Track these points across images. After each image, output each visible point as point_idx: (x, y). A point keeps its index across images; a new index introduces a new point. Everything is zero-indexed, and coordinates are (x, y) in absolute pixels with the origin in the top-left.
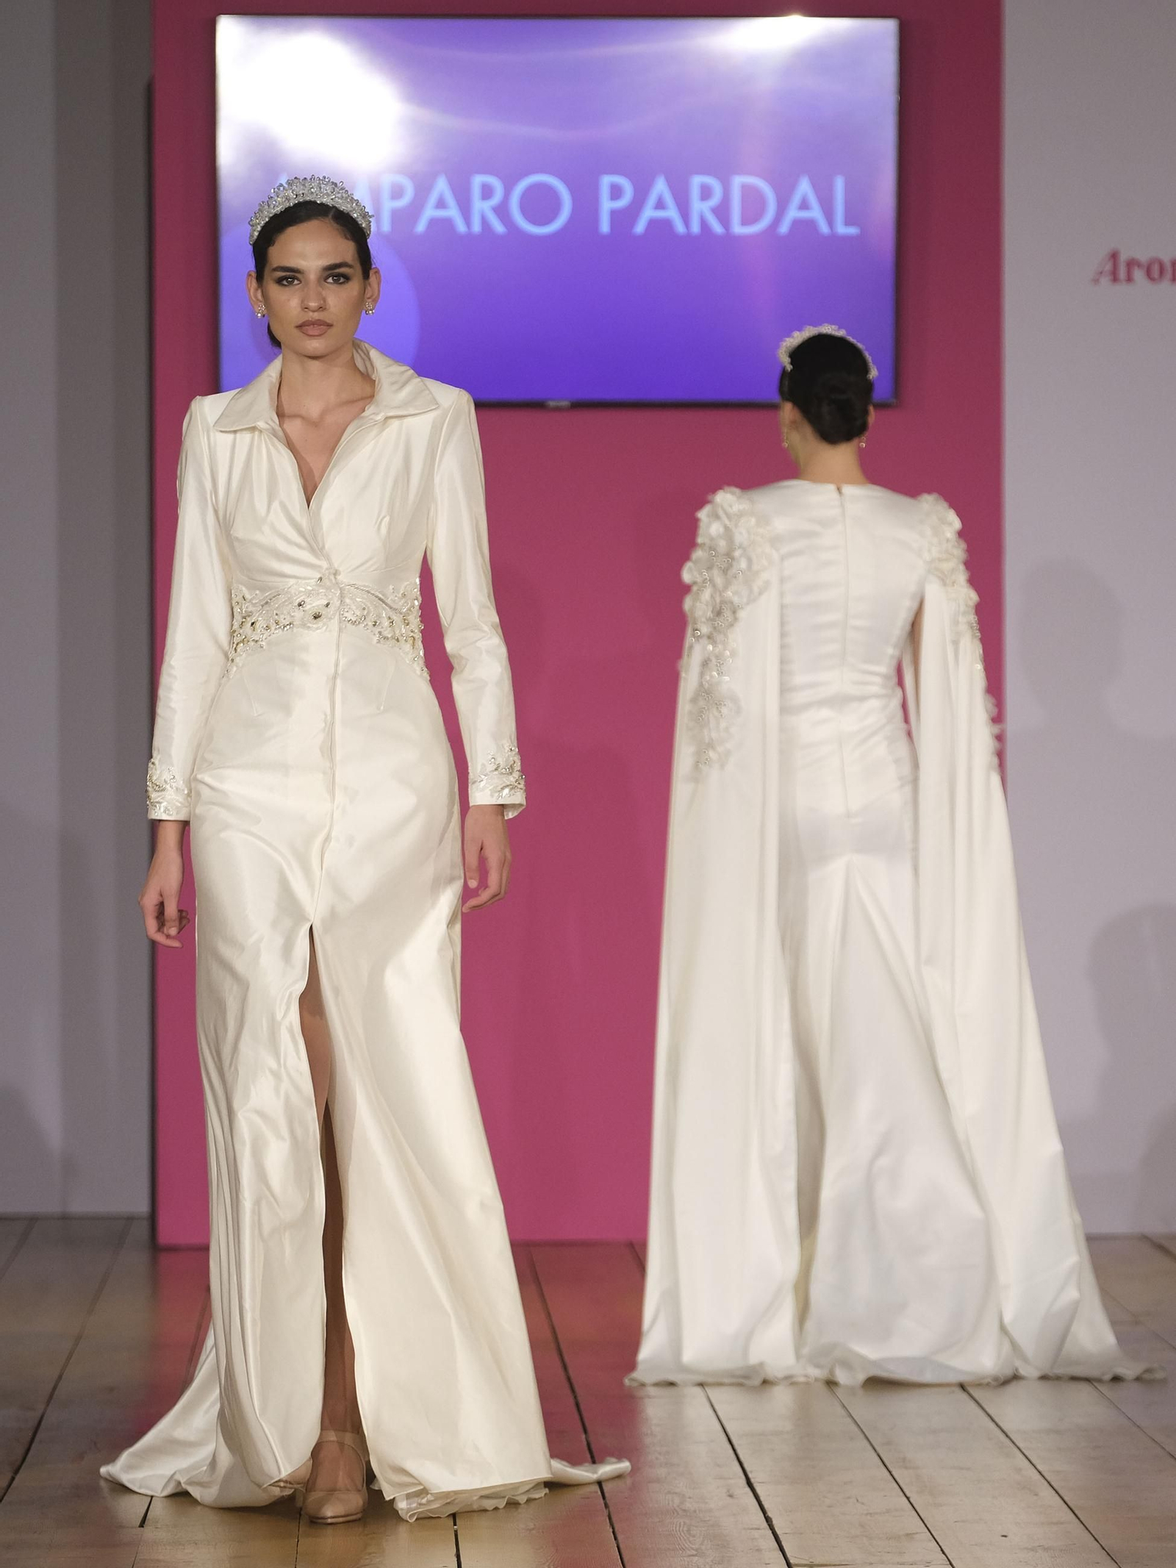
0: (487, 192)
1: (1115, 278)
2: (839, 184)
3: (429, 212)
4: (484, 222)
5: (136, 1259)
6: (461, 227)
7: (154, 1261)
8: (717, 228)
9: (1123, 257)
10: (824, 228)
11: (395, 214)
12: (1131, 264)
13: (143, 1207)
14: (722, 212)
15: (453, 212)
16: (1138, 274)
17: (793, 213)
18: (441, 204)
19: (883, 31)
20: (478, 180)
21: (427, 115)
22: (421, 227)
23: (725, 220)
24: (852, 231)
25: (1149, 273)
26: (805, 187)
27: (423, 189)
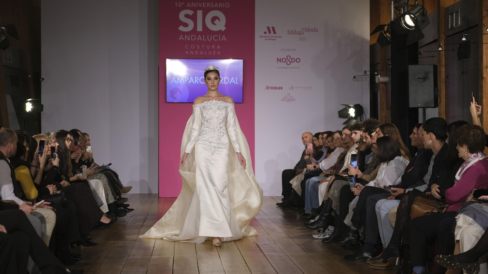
0: (197, 79)
1: (267, 89)
2: (236, 78)
3: (190, 81)
4: (196, 82)
5: (157, 199)
6: (194, 83)
7: (159, 199)
8: (223, 83)
9: (268, 87)
10: (235, 83)
11: (186, 81)
12: (269, 87)
13: (158, 193)
14: (223, 81)
15: (193, 81)
16: (270, 88)
17: (231, 81)
18: (191, 80)
19: (241, 61)
20: (196, 77)
21: (191, 70)
22: (189, 83)
23: (223, 82)
24: (238, 83)
25: (271, 89)
26: (232, 78)
27: (189, 78)
